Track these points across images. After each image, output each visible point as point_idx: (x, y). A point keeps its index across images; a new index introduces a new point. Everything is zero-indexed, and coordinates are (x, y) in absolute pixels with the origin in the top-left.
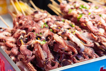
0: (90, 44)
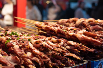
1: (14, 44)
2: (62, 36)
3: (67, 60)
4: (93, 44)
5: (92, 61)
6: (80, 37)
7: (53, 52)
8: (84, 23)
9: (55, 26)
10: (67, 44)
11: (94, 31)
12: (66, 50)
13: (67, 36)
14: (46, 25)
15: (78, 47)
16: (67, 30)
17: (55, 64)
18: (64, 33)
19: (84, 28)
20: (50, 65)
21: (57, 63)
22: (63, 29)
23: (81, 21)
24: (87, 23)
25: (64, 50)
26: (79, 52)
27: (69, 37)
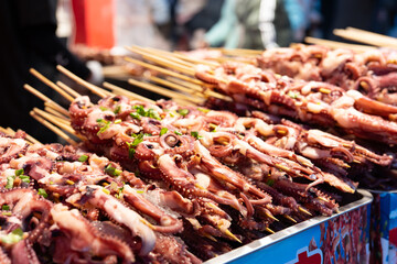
0: (172, 224)
1: (158, 151)
2: (283, 111)
3: (315, 196)
4: (385, 140)
5: (384, 194)
6: (346, 117)
7: (266, 168)
8: (349, 64)
9: (260, 77)
10: (306, 141)
11: (385, 91)
12: (312, 165)
13: (300, 112)
14: (229, 73)
15: (343, 153)
16: (301, 93)
17: (281, 209)
18: (293, 104)
19: (352, 82)
20: (269, 214)
21: (286, 205)
22: (286, 89)
23: (341, 59)
24: (360, 65)
25: (306, 167)
26: (344, 168)
27: (309, 116)
